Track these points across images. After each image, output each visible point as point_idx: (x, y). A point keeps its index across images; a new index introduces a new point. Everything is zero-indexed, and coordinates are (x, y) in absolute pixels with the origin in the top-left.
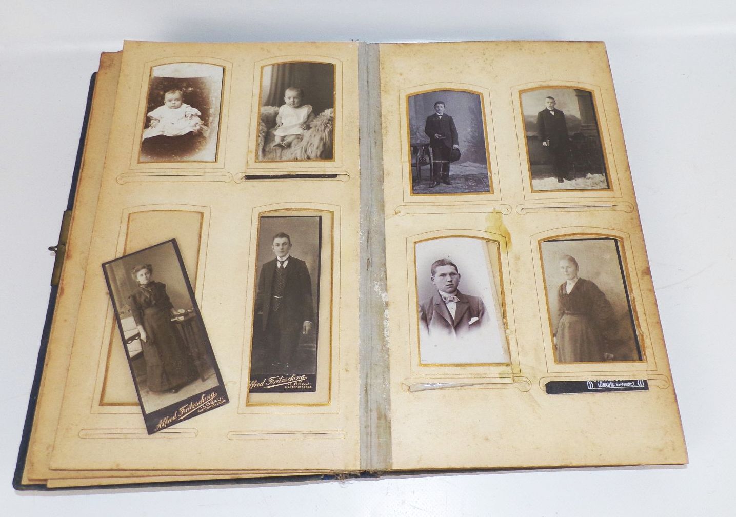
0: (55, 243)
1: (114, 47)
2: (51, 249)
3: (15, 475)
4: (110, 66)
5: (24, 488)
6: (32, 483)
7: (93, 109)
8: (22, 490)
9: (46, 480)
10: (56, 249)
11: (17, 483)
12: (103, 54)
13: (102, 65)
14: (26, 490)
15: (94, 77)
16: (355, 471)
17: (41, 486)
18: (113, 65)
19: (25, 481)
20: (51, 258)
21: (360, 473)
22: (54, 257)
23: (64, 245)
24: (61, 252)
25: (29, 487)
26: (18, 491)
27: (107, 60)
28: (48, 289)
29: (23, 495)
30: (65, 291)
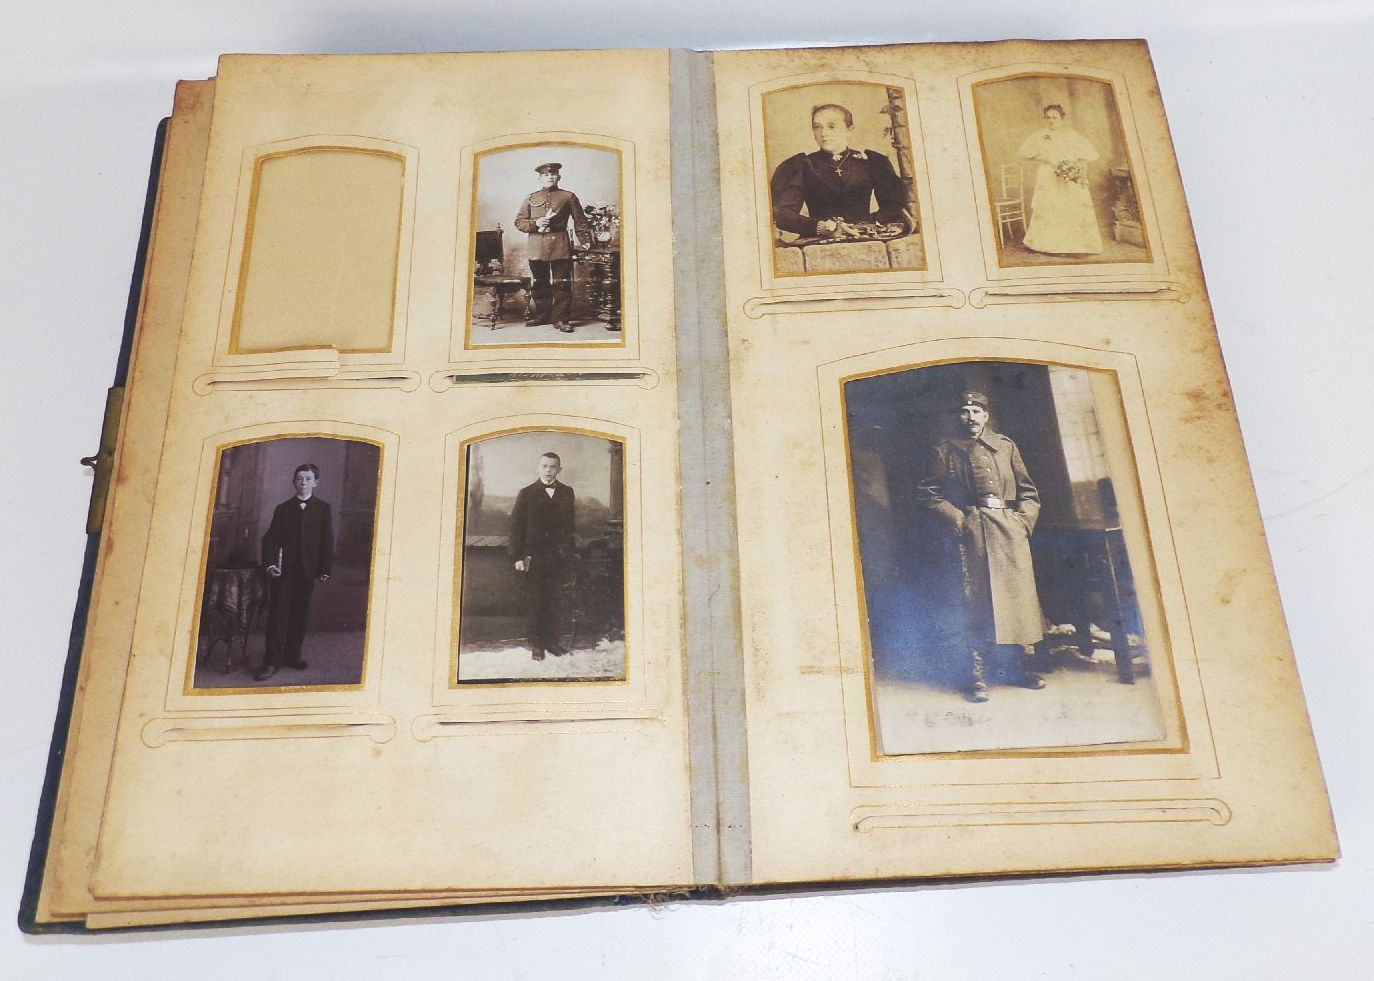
0: (93, 450)
1: (201, 68)
2: (85, 461)
3: (22, 903)
4: (193, 107)
5: (40, 929)
6: (56, 920)
7: (162, 192)
8: (37, 933)
9: (84, 915)
10: (95, 462)
11: (27, 921)
12: (180, 83)
13: (178, 104)
14: (45, 933)
15: (163, 128)
16: (681, 887)
17: (75, 926)
18: (199, 105)
19: (42, 916)
20: (86, 480)
21: (690, 892)
22: (91, 479)
23: (111, 453)
24: (104, 467)
25: (50, 928)
26: (28, 935)
27: (190, 96)
28: (82, 539)
29: (37, 944)
30: (117, 546)
